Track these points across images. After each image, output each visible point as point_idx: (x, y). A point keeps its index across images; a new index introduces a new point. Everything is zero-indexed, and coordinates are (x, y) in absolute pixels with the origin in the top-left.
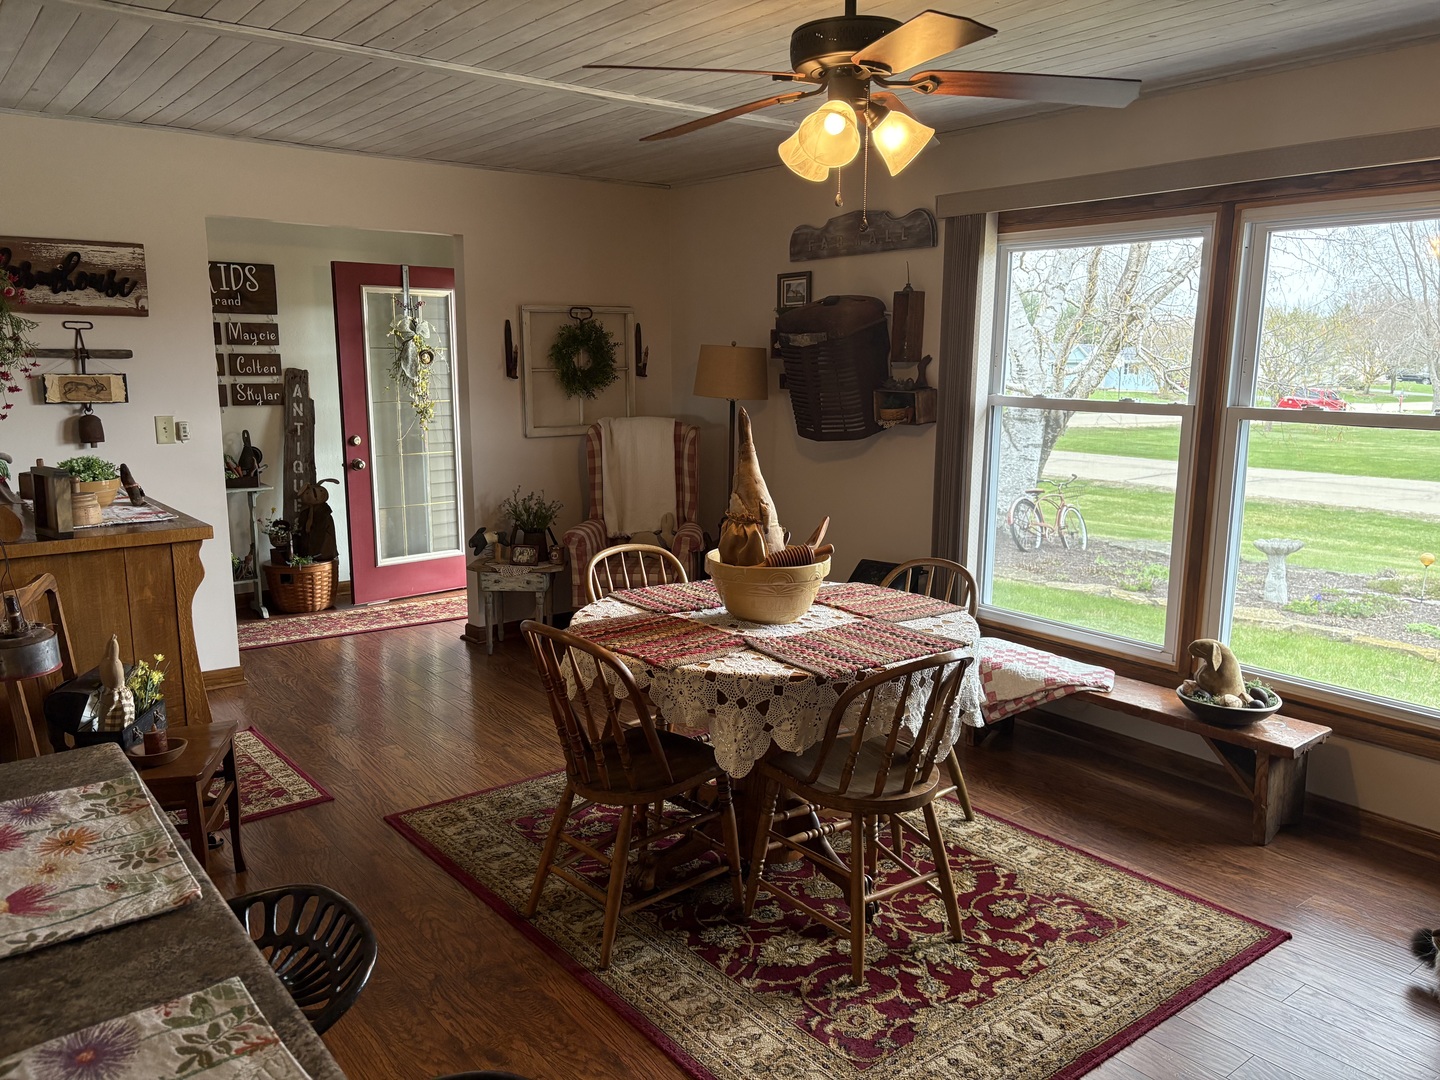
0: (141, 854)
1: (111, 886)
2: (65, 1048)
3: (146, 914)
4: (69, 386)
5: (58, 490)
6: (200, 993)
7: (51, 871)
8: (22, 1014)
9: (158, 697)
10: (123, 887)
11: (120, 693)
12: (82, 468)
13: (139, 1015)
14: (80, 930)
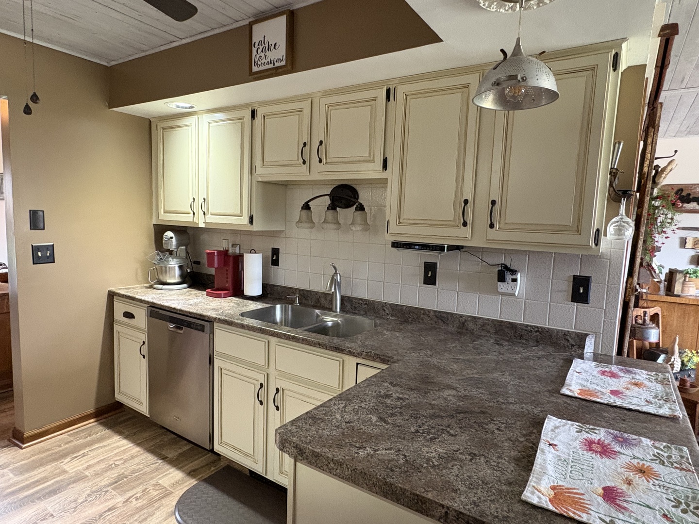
0: (662, 398)
1: (647, 401)
2: (614, 434)
3: (657, 413)
4: (697, 242)
5: (677, 278)
6: (669, 445)
7: (627, 389)
8: (604, 419)
9: (693, 367)
10: (652, 403)
11: (674, 359)
12: (692, 273)
13: (643, 439)
14: (631, 407)
